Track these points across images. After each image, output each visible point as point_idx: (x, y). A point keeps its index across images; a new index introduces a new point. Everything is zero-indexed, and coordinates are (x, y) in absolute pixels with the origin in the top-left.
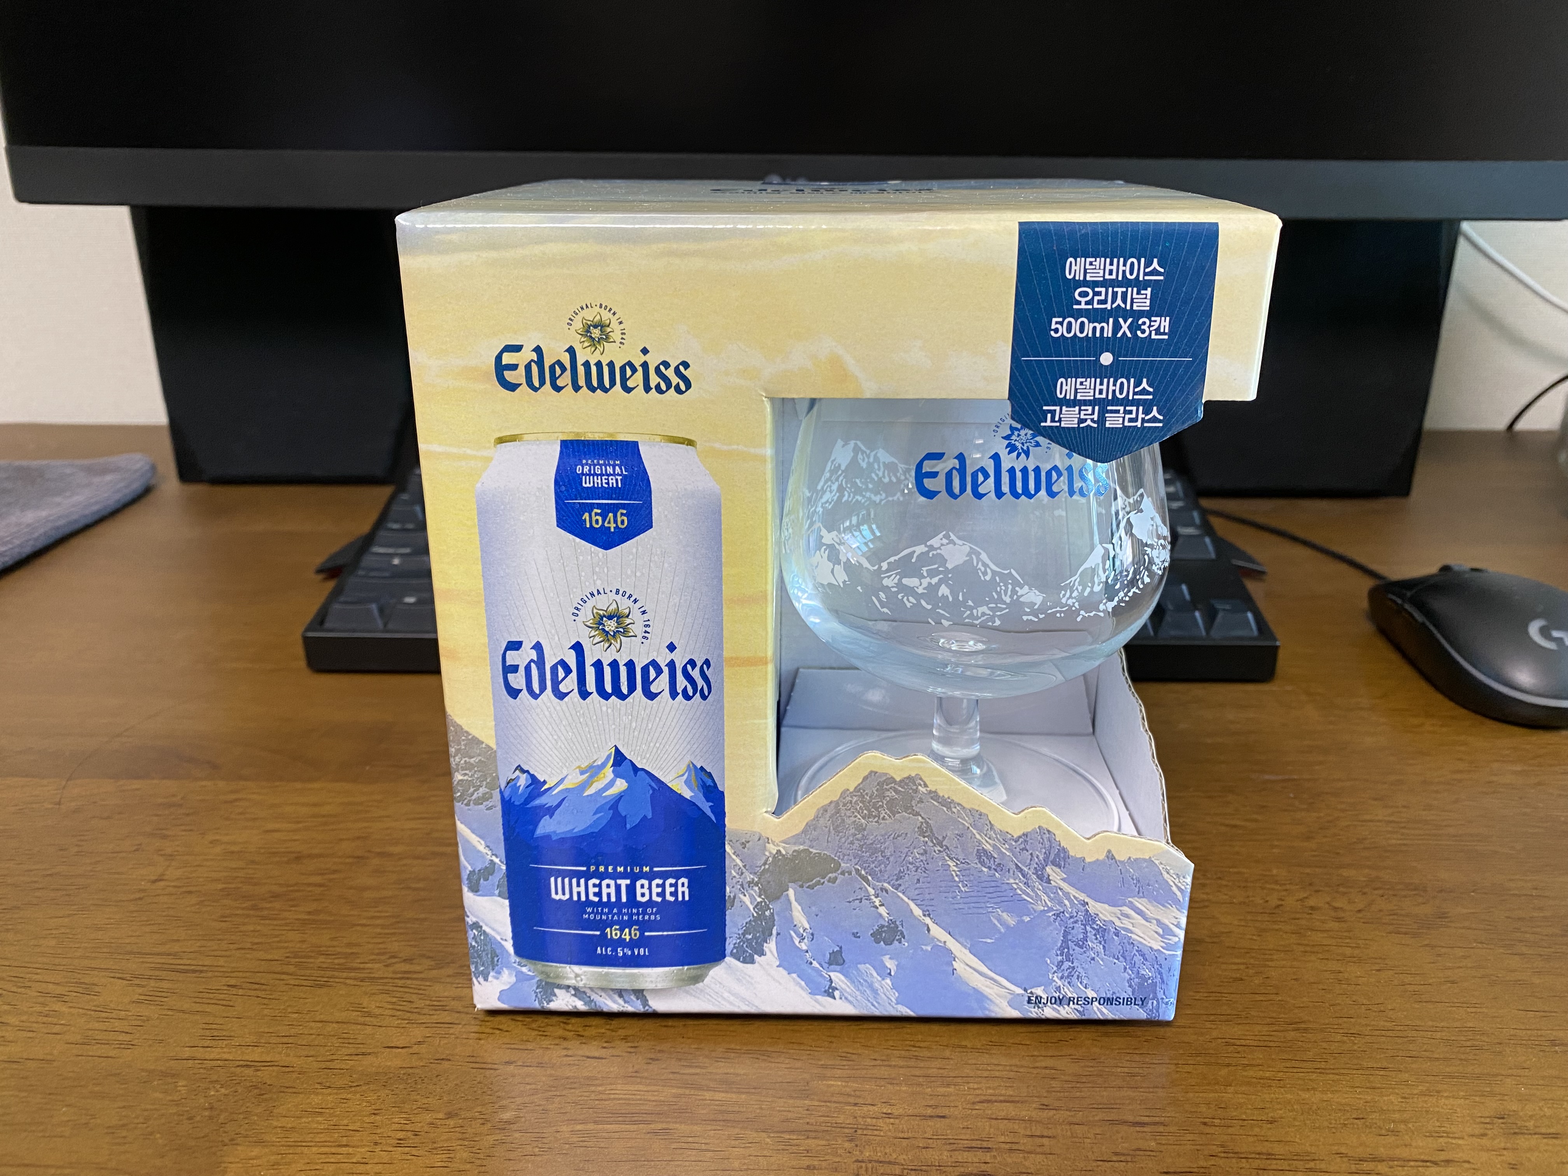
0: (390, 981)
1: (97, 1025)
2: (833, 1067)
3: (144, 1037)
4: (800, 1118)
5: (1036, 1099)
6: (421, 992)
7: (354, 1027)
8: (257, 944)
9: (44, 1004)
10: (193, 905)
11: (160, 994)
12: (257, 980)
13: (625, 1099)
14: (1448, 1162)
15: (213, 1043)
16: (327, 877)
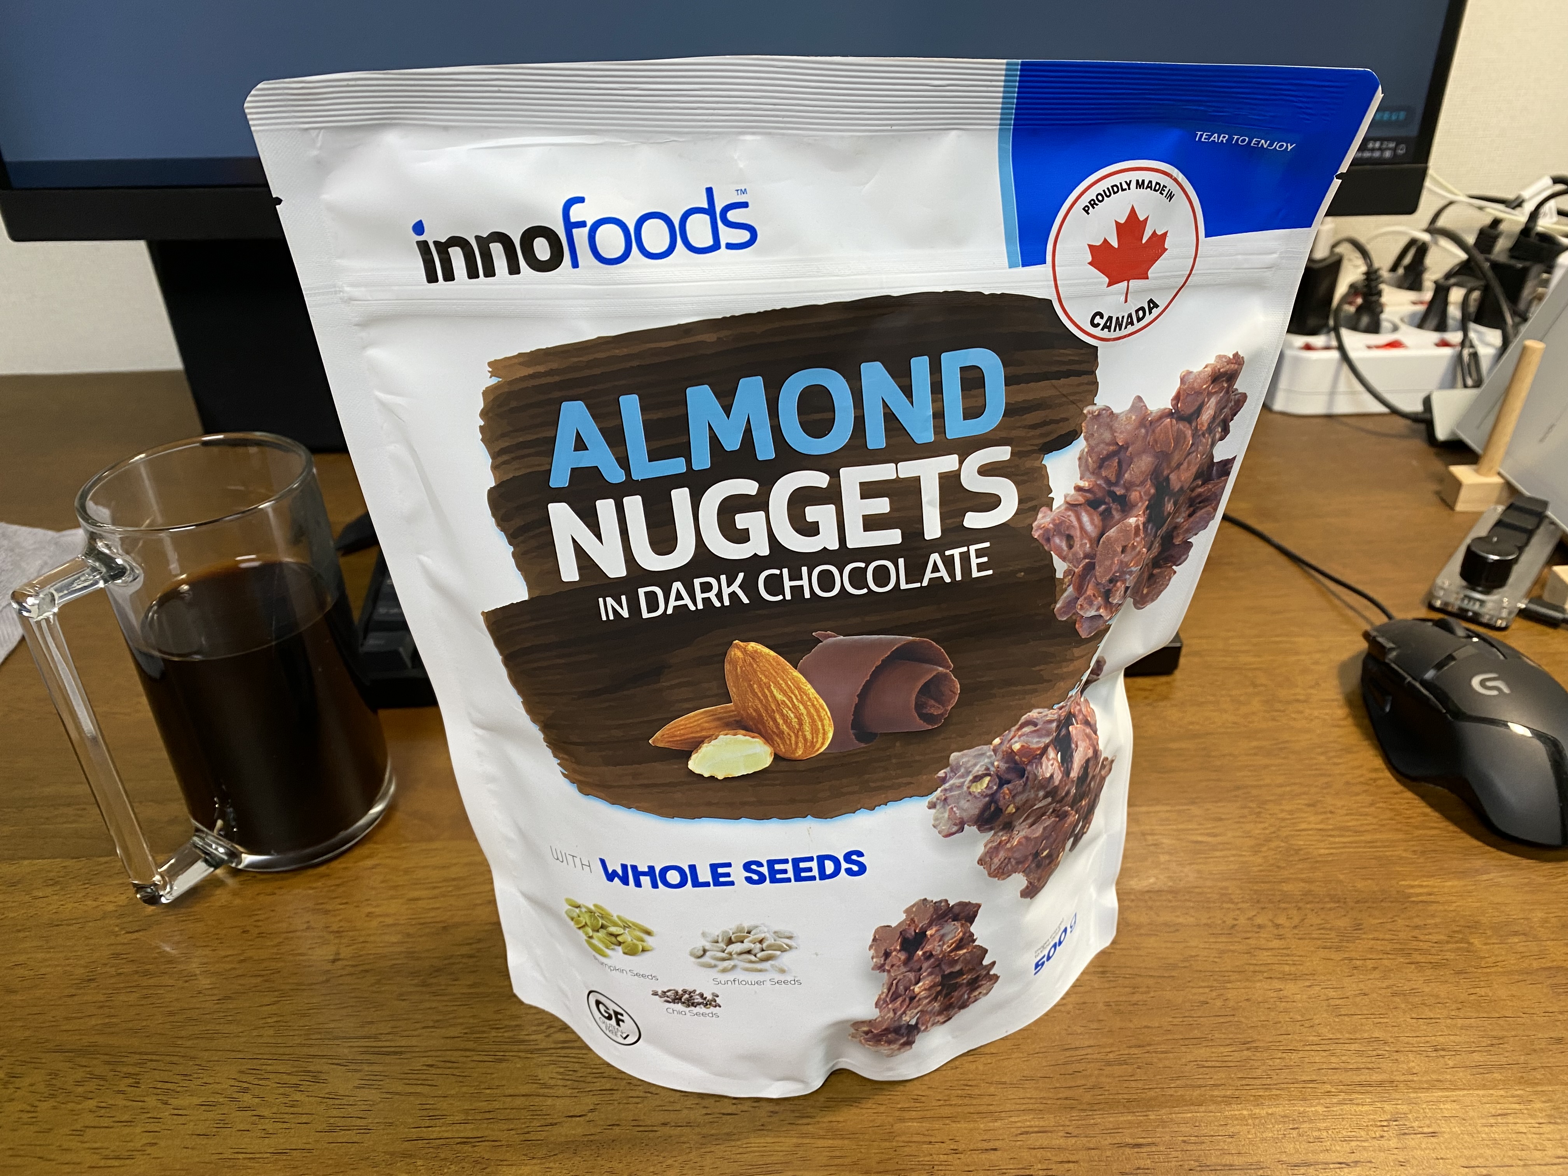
0: (553, 1051)
1: (335, 1113)
2: (908, 1109)
3: (377, 1120)
4: (890, 1159)
5: (1061, 1128)
6: (581, 1060)
7: (537, 1099)
8: (438, 1021)
9: (285, 1095)
10: (372, 985)
11: (375, 1078)
12: (448, 1059)
13: (759, 1151)
14: (1356, 1162)
15: (432, 1123)
16: (474, 946)
